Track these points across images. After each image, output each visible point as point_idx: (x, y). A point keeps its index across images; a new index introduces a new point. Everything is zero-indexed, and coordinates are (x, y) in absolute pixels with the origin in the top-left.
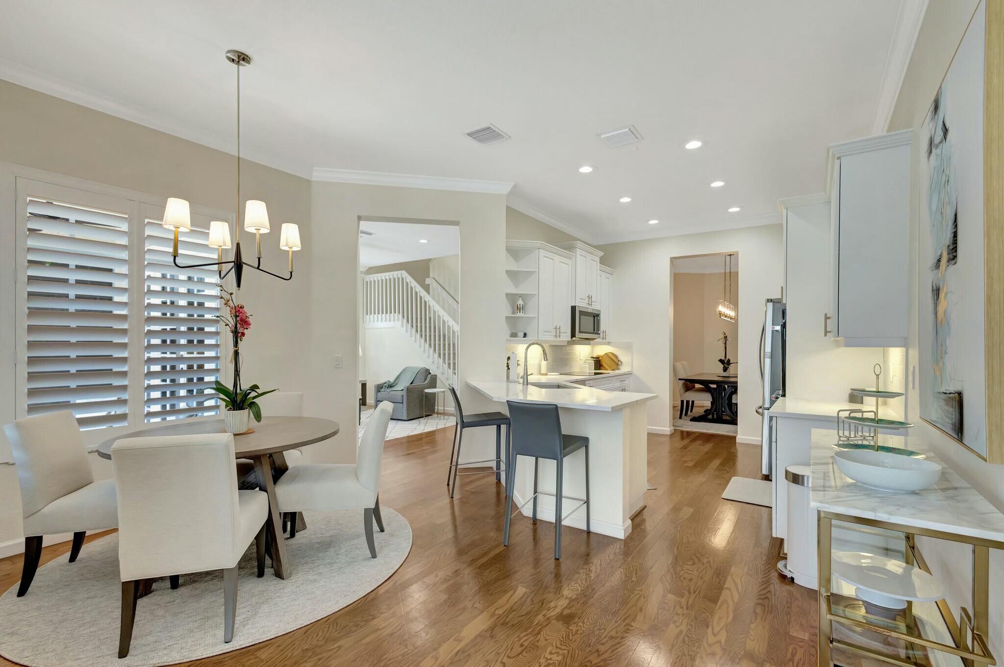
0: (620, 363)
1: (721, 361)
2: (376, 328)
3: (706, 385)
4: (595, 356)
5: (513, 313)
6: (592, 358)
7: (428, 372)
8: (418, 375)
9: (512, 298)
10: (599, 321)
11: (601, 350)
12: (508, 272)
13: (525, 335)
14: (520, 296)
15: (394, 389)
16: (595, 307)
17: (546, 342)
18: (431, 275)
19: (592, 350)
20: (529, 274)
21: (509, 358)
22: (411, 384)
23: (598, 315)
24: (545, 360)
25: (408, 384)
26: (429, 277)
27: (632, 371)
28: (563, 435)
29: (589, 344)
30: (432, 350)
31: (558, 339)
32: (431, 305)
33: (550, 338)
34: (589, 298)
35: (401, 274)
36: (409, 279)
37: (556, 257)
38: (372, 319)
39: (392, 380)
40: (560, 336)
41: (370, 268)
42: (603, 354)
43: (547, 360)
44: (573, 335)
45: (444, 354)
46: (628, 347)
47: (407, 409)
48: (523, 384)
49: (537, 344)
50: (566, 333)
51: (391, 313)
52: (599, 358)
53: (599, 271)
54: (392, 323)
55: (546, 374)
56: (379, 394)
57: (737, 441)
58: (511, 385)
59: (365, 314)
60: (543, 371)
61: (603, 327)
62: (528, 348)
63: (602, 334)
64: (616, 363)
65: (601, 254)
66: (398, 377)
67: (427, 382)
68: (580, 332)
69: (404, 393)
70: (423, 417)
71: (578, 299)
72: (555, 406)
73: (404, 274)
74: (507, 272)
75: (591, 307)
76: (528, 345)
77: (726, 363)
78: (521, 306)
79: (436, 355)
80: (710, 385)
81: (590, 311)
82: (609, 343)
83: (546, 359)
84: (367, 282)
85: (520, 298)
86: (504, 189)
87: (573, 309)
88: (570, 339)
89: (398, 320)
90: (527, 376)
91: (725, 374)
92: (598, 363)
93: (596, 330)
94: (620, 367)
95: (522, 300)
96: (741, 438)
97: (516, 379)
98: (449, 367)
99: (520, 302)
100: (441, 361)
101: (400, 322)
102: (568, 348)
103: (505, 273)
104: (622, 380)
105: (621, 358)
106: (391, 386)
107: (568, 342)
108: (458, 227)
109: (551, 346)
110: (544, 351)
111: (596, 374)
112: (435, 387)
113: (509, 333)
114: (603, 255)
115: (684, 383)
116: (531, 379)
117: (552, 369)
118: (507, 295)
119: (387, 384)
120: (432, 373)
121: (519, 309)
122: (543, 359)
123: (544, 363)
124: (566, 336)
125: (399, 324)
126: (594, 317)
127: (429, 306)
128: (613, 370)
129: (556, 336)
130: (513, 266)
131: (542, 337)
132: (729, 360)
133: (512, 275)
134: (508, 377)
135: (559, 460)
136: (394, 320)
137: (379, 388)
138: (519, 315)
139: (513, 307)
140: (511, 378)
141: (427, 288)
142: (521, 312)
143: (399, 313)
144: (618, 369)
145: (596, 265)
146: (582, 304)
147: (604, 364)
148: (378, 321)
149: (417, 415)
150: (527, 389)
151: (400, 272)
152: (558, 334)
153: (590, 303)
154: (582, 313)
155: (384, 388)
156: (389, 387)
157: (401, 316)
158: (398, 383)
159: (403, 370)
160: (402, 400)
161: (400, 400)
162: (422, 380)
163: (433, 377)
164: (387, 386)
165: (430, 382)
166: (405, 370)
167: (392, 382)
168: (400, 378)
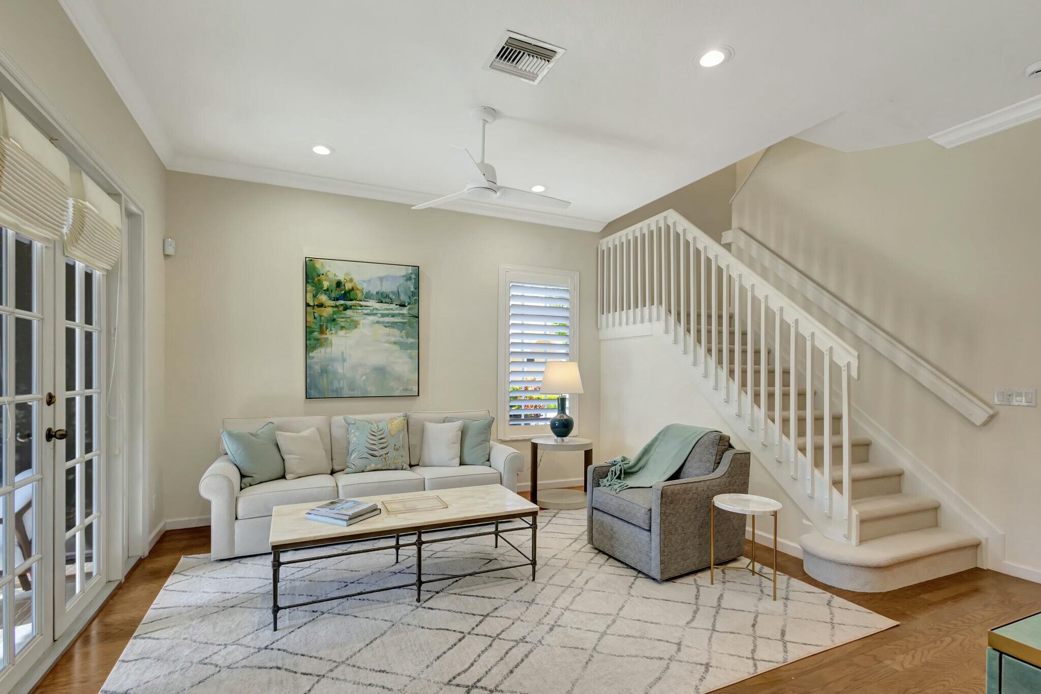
2: (620, 338)
7: (723, 443)
8: (697, 449)
15: (631, 482)
18: (735, 224)
22: (676, 476)
25: (667, 478)
26: (729, 227)
30: (735, 385)
32: (735, 275)
35: (667, 219)
36: (682, 225)
38: (611, 322)
39: (632, 458)
45: (771, 396)
47: (662, 550)
56: (596, 491)
59: (599, 312)
66: (646, 451)
67: (719, 473)
69: (654, 506)
70: (709, 568)
73: (672, 216)
79: (748, 398)
84: (603, 251)
98: (785, 431)
100: (761, 413)
101: (662, 324)
106: (626, 472)
119: (618, 468)
120: (738, 446)
125: (659, 326)
127: (730, 277)
136: (650, 320)
137: (598, 476)
143: (661, 303)
148: (620, 324)
149: (693, 562)
155: (609, 478)
156: (623, 476)
157: (663, 309)
158: (645, 467)
159: (660, 433)
160: (647, 521)
161: (643, 522)
162: (708, 464)
163: (738, 456)
164: (618, 473)
165: (729, 473)
166: (665, 433)
167: (631, 464)
168: (652, 452)
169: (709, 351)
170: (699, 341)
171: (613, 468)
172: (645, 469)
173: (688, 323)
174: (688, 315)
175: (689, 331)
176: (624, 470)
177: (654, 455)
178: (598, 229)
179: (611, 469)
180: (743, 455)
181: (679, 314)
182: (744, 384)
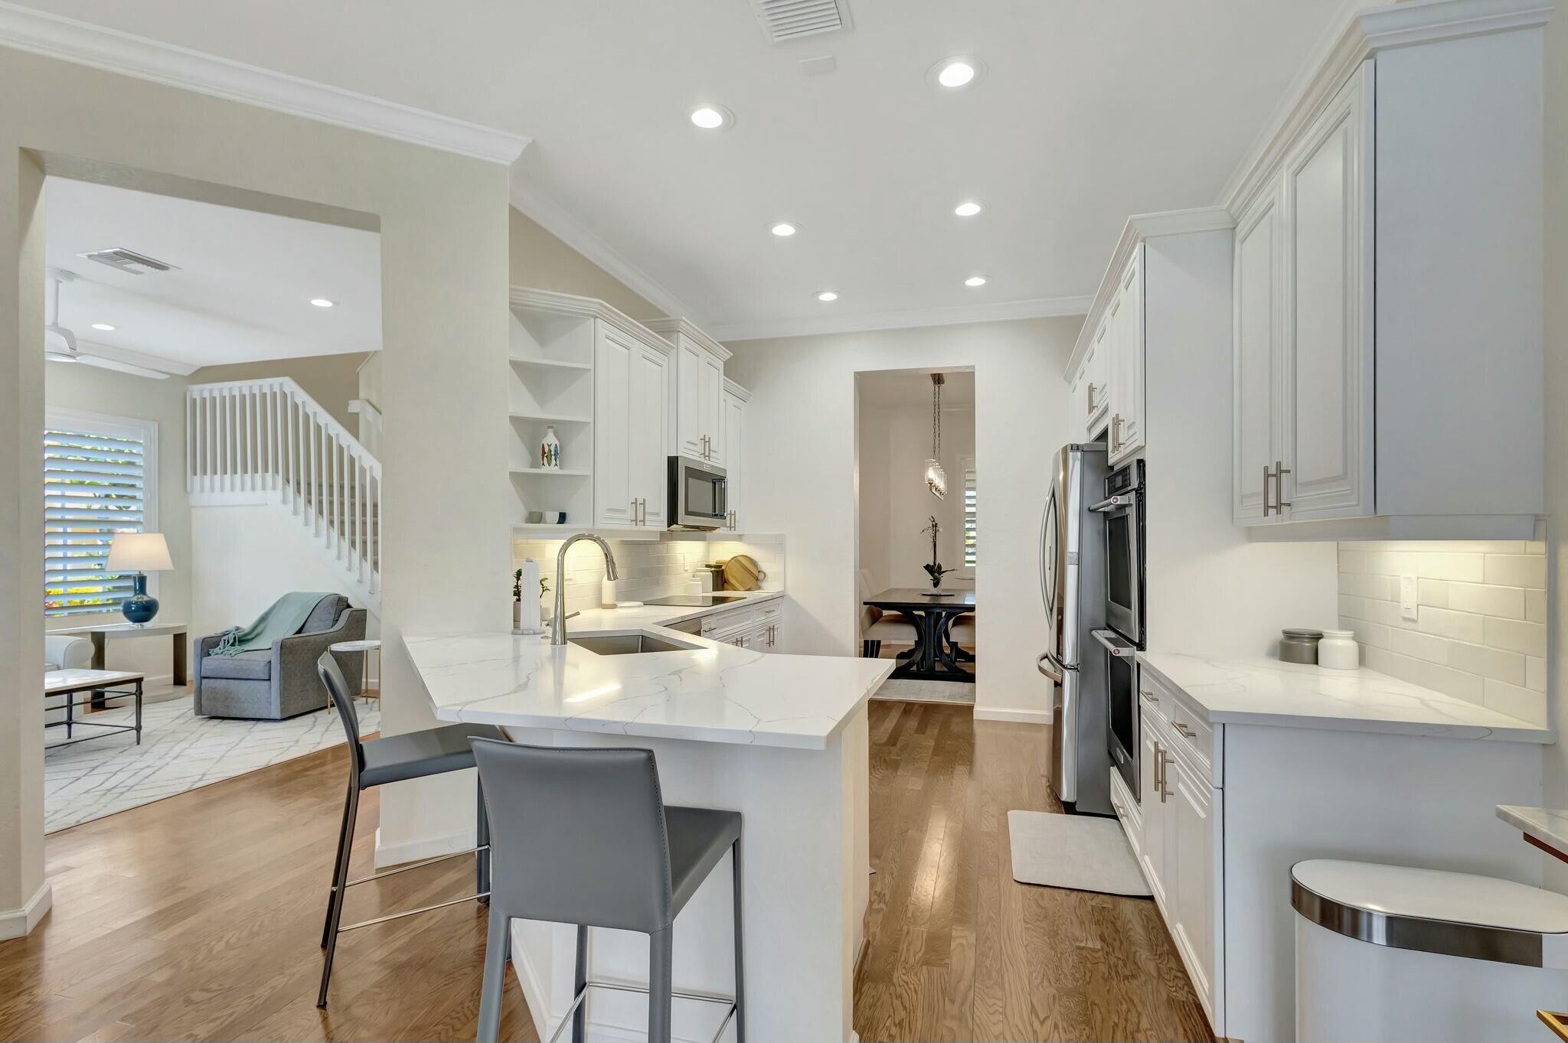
0: (761, 576)
1: (928, 568)
2: (222, 506)
3: (906, 614)
4: (713, 563)
5: (534, 465)
6: (707, 566)
7: (342, 603)
8: (318, 611)
9: (529, 429)
10: (723, 491)
11: (725, 551)
12: (518, 366)
13: (562, 518)
14: (551, 424)
15: (249, 647)
16: (716, 462)
17: (612, 533)
18: (362, 394)
19: (708, 551)
20: (570, 375)
21: (519, 574)
22: (300, 631)
23: (722, 479)
24: (609, 579)
25: (290, 634)
26: (356, 397)
27: (784, 591)
28: (665, 807)
29: (703, 539)
31: (640, 527)
33: (622, 524)
34: (705, 442)
35: (281, 385)
36: (301, 396)
37: (636, 345)
38: (207, 486)
39: (246, 624)
40: (644, 521)
41: (203, 369)
42: (729, 559)
43: (615, 578)
44: (672, 519)
46: (777, 545)
47: (282, 695)
48: (554, 643)
49: (591, 537)
50: (657, 514)
51: (256, 471)
52: (721, 567)
53: (722, 392)
54: (259, 492)
55: (614, 606)
56: (206, 660)
57: (975, 717)
58: (525, 642)
59: (189, 473)
60: (608, 597)
61: (731, 505)
62: (564, 549)
63: (728, 518)
64: (754, 576)
65: (727, 354)
66: (263, 619)
67: (337, 627)
68: (688, 513)
69: (274, 657)
70: (326, 707)
71: (682, 444)
72: (643, 755)
73: (289, 385)
74: (516, 365)
75: (709, 462)
76: (565, 541)
77: (934, 570)
78: (552, 448)
80: (914, 612)
81: (705, 469)
82: (740, 538)
83: (612, 574)
84: (195, 400)
85: (550, 430)
86: (506, 149)
87: (673, 463)
88: (665, 529)
89: (274, 488)
90: (564, 618)
91: (934, 591)
92: (720, 577)
93: (718, 511)
94: (764, 584)
95: (556, 435)
96: (981, 711)
97: (537, 628)
99: (551, 440)
101: (279, 493)
102: (660, 546)
103: (509, 367)
104: (767, 610)
105: (764, 566)
106: (242, 640)
107: (662, 534)
108: (377, 235)
109: (625, 543)
110: (608, 556)
111: (717, 601)
112: (362, 637)
113: (521, 511)
114: (731, 357)
115: (868, 609)
116: (573, 626)
117: (626, 594)
118: (516, 420)
119: (231, 637)
120: (356, 605)
121: (546, 455)
122: (606, 577)
123: (608, 586)
124: (658, 521)
125: (276, 497)
126: (714, 483)
128: (749, 590)
129: (636, 521)
130: (531, 353)
131: (602, 524)
132: (940, 567)
133: (531, 375)
134: (516, 620)
135: (659, 934)
136: (264, 488)
137: (209, 645)
138: (546, 469)
139: (532, 453)
140: (524, 623)
141: (352, 424)
142: (553, 462)
143: (277, 471)
144: (759, 588)
145: (717, 377)
146: (690, 454)
147: (733, 581)
149: (309, 704)
150: (562, 656)
151: (280, 380)
152: (640, 517)
153: (707, 454)
154: (692, 473)
155: (221, 646)
156: (237, 643)
157: (280, 479)
158: (263, 633)
159: (279, 600)
160: (267, 672)
161: (264, 674)
162: (327, 622)
163: (355, 613)
164: (231, 641)
165: (347, 627)
166: (284, 600)
167: (246, 631)
168: (269, 620)
169: (332, 522)
170: (321, 512)
171: (225, 638)
172: (262, 636)
173: (309, 493)
174: (309, 484)
175: (310, 502)
176: (239, 638)
177: (272, 621)
178: (187, 372)
179: (223, 638)
180: (360, 613)
181: (298, 484)
182: (364, 554)
